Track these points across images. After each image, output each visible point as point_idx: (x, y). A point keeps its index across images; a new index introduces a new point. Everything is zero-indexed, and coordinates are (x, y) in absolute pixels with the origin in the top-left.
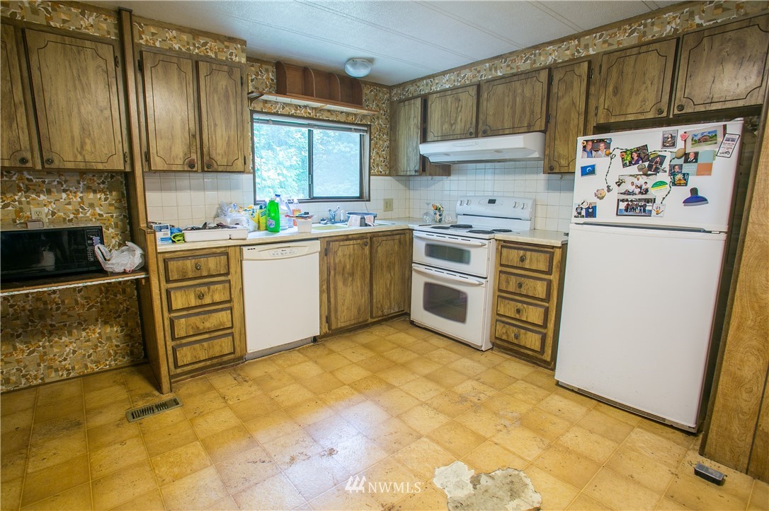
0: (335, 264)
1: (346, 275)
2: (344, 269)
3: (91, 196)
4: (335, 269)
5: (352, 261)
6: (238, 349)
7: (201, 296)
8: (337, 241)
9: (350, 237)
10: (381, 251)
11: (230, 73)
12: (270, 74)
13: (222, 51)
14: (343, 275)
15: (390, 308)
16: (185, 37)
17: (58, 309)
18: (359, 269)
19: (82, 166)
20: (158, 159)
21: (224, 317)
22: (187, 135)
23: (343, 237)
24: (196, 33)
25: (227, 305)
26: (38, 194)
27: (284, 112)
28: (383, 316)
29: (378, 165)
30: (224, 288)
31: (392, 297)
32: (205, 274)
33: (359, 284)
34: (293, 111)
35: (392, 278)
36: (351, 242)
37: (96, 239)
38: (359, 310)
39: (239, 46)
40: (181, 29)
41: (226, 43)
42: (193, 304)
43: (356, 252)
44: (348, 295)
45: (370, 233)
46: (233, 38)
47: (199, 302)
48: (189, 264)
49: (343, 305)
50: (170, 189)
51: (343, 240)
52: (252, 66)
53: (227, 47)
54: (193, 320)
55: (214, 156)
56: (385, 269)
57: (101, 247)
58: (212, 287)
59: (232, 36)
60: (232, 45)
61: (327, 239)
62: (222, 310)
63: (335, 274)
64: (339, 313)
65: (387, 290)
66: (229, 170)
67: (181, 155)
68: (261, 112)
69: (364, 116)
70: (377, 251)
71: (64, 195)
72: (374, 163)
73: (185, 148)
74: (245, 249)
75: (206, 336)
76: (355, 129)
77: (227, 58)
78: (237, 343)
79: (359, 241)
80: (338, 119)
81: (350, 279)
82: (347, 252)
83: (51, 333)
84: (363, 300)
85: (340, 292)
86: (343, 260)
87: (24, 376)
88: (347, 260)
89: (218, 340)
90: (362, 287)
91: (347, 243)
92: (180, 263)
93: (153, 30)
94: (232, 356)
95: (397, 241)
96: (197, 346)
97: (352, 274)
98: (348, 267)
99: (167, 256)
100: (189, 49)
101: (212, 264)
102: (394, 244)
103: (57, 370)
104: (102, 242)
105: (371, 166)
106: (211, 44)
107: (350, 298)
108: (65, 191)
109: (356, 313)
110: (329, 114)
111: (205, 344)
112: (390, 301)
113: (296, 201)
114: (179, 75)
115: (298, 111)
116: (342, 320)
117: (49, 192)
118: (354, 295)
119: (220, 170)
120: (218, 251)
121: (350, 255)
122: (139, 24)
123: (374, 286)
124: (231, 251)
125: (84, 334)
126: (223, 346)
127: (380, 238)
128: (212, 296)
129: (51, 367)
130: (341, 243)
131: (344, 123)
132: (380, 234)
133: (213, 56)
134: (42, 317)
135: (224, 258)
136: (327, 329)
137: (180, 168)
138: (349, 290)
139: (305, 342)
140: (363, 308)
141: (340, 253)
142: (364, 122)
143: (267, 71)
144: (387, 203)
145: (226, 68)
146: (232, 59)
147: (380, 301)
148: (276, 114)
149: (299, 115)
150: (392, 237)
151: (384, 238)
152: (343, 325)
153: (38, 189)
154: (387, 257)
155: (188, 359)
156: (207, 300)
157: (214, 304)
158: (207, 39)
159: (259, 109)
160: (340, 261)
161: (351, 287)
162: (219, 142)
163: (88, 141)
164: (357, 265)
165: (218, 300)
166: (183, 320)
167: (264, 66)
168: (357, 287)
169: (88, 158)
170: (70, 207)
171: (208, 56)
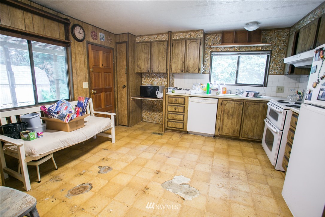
0: (224, 109)
1: (229, 115)
2: (228, 113)
3: (165, 79)
4: (224, 111)
5: (233, 110)
6: (185, 128)
7: (175, 109)
8: (226, 100)
9: (234, 100)
10: (250, 109)
11: (196, 42)
12: (220, 37)
13: (195, 35)
14: (227, 114)
15: (253, 136)
16: (184, 34)
17: (155, 106)
18: (236, 114)
19: (158, 72)
20: (174, 70)
21: (181, 117)
22: (182, 62)
23: (230, 99)
24: (187, 32)
25: (183, 114)
26: (155, 78)
27: (224, 50)
28: (248, 138)
29: (275, 70)
30: (182, 108)
31: (255, 131)
32: (177, 103)
33: (235, 120)
34: (228, 49)
35: (256, 122)
36: (234, 102)
37: (157, 89)
38: (234, 131)
39: (201, 32)
40: (183, 32)
41: (197, 32)
42: (173, 111)
43: (236, 106)
44: (229, 123)
45: (246, 100)
46: (199, 30)
47: (175, 111)
48: (174, 99)
49: (226, 126)
50: (183, 78)
51: (229, 101)
52: (213, 36)
53: (197, 33)
54: (173, 115)
55: (189, 68)
56: (252, 118)
57: (158, 92)
58: (179, 107)
59: (199, 29)
60: (198, 32)
61: (222, 99)
62: (181, 115)
63: (224, 114)
64: (223, 129)
65: (252, 127)
66: (193, 73)
67: (180, 68)
68: (215, 52)
69: (268, 46)
70: (248, 108)
71: (160, 79)
72: (272, 68)
73: (181, 66)
74: (189, 97)
75: (176, 121)
76: (262, 53)
77: (196, 37)
78: (185, 126)
79: (237, 102)
80: (251, 50)
81: (231, 117)
82: (231, 106)
83: (154, 111)
84: (237, 128)
85: (225, 121)
86: (228, 109)
87: (148, 119)
88: (231, 109)
89: (179, 123)
90: (237, 122)
91: (231, 102)
92: (171, 98)
93: (177, 34)
94: (182, 130)
95: (262, 106)
96: (173, 123)
97: (232, 115)
98: (231, 112)
99: (169, 96)
100: (185, 37)
101: (180, 100)
102: (259, 107)
103: (153, 120)
104: (159, 91)
105: (270, 70)
106: (192, 34)
107: (230, 125)
108: (160, 78)
109: (232, 132)
110: (247, 48)
111: (175, 123)
112: (253, 133)
113: (225, 84)
114: (181, 45)
115: (231, 49)
116: (225, 132)
117: (157, 78)
118: (232, 124)
119: (190, 72)
120: (182, 97)
121: (232, 107)
122: (173, 34)
123: (244, 124)
124: (186, 98)
125: (159, 113)
126: (180, 126)
127: (250, 103)
128: (178, 110)
129: (152, 119)
130: (228, 102)
131: (255, 51)
132: (252, 101)
133: (192, 37)
134: (153, 107)
135: (183, 99)
136: (218, 134)
137: (179, 72)
138: (230, 122)
139: (210, 135)
140: (236, 131)
141: (227, 105)
142: (268, 49)
143: (219, 36)
144: (279, 89)
145: (195, 40)
146: (198, 37)
147: (247, 131)
148: (221, 51)
149: (231, 51)
150: (259, 104)
151: (253, 103)
152: (225, 134)
153: (155, 77)
154: (253, 112)
155: (170, 126)
156: (177, 111)
157: (178, 112)
158: (191, 33)
159: (214, 51)
160: (227, 109)
161: (231, 121)
162: (191, 64)
163: (160, 66)
164: (236, 112)
165: (180, 111)
166: (170, 114)
167: (218, 35)
168: (234, 121)
169: (159, 70)
170: (160, 82)
171: (190, 38)
